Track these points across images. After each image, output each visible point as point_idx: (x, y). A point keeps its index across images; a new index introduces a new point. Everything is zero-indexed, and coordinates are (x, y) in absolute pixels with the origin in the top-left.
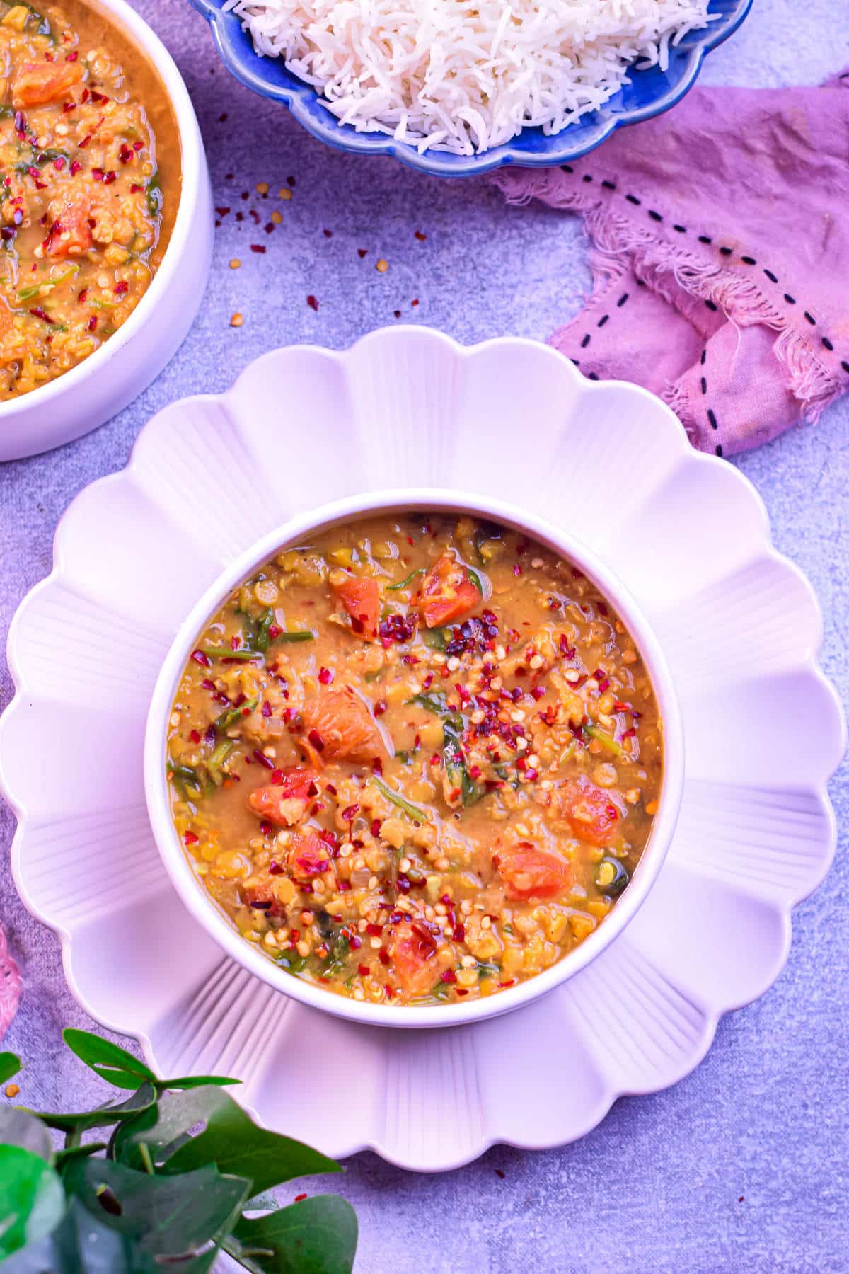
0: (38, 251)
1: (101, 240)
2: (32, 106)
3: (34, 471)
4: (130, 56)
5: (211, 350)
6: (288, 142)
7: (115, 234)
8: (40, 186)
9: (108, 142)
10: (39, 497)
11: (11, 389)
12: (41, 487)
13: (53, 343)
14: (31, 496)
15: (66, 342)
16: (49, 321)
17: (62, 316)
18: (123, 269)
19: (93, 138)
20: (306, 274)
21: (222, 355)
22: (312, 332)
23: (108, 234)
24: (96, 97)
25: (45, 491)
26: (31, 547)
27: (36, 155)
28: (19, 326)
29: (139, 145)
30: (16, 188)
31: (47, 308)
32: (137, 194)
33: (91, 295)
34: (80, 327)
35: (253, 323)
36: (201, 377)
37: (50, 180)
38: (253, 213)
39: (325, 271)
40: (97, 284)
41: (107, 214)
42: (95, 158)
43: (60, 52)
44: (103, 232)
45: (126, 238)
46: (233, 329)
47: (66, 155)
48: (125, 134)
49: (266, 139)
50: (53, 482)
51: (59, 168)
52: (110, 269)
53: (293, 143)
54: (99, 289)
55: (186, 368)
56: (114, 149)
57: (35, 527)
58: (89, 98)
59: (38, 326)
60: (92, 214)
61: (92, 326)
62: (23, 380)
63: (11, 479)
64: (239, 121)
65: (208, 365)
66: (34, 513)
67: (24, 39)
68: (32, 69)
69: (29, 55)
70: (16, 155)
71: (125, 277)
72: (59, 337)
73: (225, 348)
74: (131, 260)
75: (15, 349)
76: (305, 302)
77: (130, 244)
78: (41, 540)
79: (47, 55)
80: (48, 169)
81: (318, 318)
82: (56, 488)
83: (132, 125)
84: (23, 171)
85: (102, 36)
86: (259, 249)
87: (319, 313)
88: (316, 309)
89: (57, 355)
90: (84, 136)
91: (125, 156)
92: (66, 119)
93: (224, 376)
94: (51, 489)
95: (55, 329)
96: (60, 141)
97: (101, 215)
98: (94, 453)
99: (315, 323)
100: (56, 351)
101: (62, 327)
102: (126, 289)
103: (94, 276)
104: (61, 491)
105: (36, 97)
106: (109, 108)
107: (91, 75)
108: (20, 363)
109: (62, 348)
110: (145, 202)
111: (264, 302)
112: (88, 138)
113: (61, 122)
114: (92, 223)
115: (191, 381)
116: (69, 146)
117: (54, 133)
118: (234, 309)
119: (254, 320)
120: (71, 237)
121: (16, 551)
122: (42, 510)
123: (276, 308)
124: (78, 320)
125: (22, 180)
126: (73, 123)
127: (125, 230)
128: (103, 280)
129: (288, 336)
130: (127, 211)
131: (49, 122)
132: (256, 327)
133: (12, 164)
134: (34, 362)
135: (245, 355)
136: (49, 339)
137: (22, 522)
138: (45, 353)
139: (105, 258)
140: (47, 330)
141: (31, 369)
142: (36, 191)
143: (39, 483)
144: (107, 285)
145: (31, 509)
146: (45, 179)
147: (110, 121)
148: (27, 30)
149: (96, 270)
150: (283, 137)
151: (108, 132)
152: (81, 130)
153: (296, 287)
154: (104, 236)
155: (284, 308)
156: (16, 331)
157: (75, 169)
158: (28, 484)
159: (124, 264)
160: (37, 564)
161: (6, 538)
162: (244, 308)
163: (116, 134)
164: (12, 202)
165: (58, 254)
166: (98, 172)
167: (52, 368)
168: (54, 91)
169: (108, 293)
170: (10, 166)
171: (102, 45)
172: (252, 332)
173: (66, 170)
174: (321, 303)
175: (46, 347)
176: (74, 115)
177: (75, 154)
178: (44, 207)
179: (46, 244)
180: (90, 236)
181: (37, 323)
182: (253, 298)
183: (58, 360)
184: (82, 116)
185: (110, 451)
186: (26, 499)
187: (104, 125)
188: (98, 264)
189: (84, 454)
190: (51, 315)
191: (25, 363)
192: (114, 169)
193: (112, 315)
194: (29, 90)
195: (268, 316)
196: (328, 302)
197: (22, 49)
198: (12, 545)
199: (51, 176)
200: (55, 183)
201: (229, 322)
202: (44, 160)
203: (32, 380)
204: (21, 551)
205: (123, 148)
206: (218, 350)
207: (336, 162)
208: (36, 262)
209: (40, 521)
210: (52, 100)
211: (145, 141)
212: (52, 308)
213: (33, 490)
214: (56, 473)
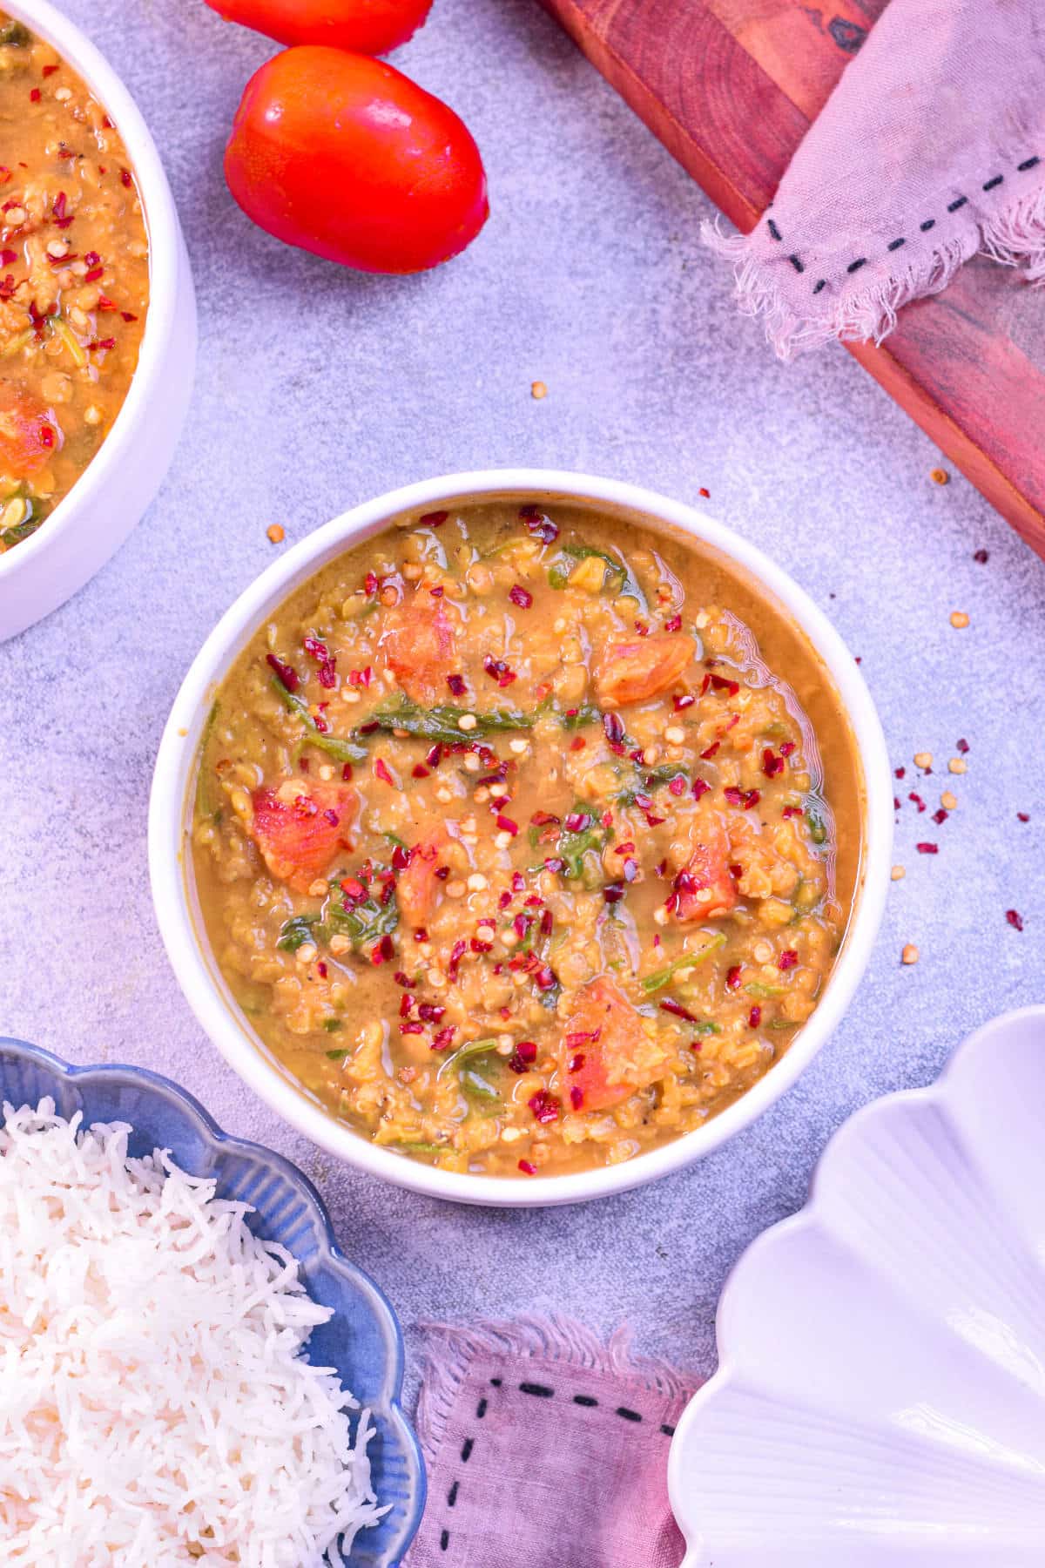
0: (660, 915)
1: (753, 895)
2: (628, 704)
3: (645, 1199)
4: (757, 616)
5: (877, 1002)
6: (954, 690)
7: (774, 883)
8: (653, 821)
9: (746, 749)
10: (658, 1237)
11: (645, 1122)
12: (658, 1222)
13: (702, 1053)
14: (646, 1236)
15: (720, 1050)
16: (689, 1018)
17: (707, 1009)
18: (788, 933)
19: (723, 744)
20: (1000, 879)
21: (896, 1007)
22: (1018, 962)
23: (764, 887)
24: (719, 683)
25: (666, 1228)
26: (654, 1310)
27: (642, 776)
28: (653, 1034)
29: (788, 748)
30: (622, 828)
31: (683, 998)
32: (794, 819)
33: (746, 974)
34: (739, 1024)
35: (934, 957)
36: (869, 1042)
37: (666, 811)
38: (914, 797)
39: (1027, 872)
40: (753, 958)
41: (758, 856)
42: (728, 772)
43: (654, 619)
44: (757, 881)
45: (788, 888)
46: (905, 968)
47: (684, 771)
48: (768, 734)
49: (921, 688)
50: (676, 1213)
51: (675, 791)
52: (769, 934)
53: (961, 690)
54: (757, 966)
55: (846, 1031)
56: (754, 759)
57: (657, 1280)
58: (710, 685)
59: (678, 1029)
60: (735, 858)
61: (754, 1022)
62: (666, 1110)
63: (614, 1214)
64: (880, 665)
65: (878, 1025)
66: (655, 1260)
67: (604, 605)
68: (622, 651)
69: (612, 627)
70: (614, 780)
71: (793, 945)
72: (710, 1044)
73: (898, 997)
74: (796, 918)
75: (652, 1070)
76: (1004, 919)
77: (795, 895)
78: (667, 1298)
79: (638, 626)
80: (662, 794)
81: (1024, 942)
82: (681, 1222)
83: (776, 720)
84: (628, 801)
85: (712, 589)
86: (930, 849)
87: (1025, 933)
88: (1020, 929)
89: (710, 1069)
90: (709, 743)
91: (771, 765)
92: (679, 721)
93: (903, 1039)
94: (673, 1224)
95: (702, 1031)
96: (673, 752)
97: (750, 858)
98: (728, 1166)
99: (1020, 948)
100: (708, 1063)
101: (711, 1026)
102: (795, 962)
103: (748, 945)
104: (689, 1225)
105: (634, 694)
106: (742, 700)
107: (706, 650)
108: (658, 1088)
109: (716, 1058)
110: (807, 830)
111: (945, 924)
112: (716, 745)
113: (672, 724)
114: (737, 871)
115: (855, 1050)
116: (688, 757)
117: (662, 740)
118: (904, 938)
119: (934, 952)
120: (713, 898)
121: (632, 1317)
122: (664, 1255)
123: (963, 931)
124: (733, 1013)
125: (628, 812)
126: (690, 724)
127: (784, 875)
128: (763, 952)
129: (986, 972)
130: (786, 849)
131: (655, 726)
132: (938, 962)
133: (609, 793)
134: (678, 1083)
135: (929, 1006)
136: (695, 1046)
137: (637, 1275)
138: (692, 1068)
139: (760, 919)
140: (691, 1033)
141: (677, 1093)
142: (648, 828)
143: (655, 1216)
144: (768, 957)
145: (647, 1255)
146: (660, 811)
147: (747, 719)
148: (606, 591)
149: (748, 937)
150: (946, 683)
151: (744, 735)
152: (705, 735)
153: (987, 898)
154: (758, 890)
155: (975, 931)
156: (650, 1043)
157: (699, 789)
158: (639, 1219)
159: (788, 924)
160: (665, 1332)
161: (617, 1301)
162: (919, 935)
163: (754, 736)
164: (619, 851)
165: (692, 920)
166: (732, 791)
167: (704, 1089)
168: (662, 682)
169: (772, 971)
170: (609, 798)
171: (715, 602)
172: (934, 970)
173: (688, 795)
174: (1026, 918)
175: (691, 1058)
176: (691, 713)
177: (698, 768)
178: (660, 850)
179: (670, 903)
180: (736, 889)
181: (676, 1026)
182: (928, 921)
183: (711, 1075)
184: (705, 715)
185: (752, 1160)
186: (639, 1240)
187: (739, 726)
188: (749, 927)
189: (715, 1169)
190: (691, 1008)
191: (666, 1085)
192: (757, 786)
193: (782, 1003)
194: (624, 685)
195: (953, 945)
196: (1037, 917)
197: (602, 619)
198: (626, 1309)
199: (668, 805)
200: (673, 814)
201: (898, 958)
202: (653, 782)
203: (678, 1108)
204: (640, 1317)
205: (767, 755)
206: (889, 1001)
207: (1024, 712)
208: (659, 933)
209: (663, 1272)
210: (659, 693)
211: (795, 741)
212: (691, 998)
213: (647, 1227)
214: (678, 1200)
